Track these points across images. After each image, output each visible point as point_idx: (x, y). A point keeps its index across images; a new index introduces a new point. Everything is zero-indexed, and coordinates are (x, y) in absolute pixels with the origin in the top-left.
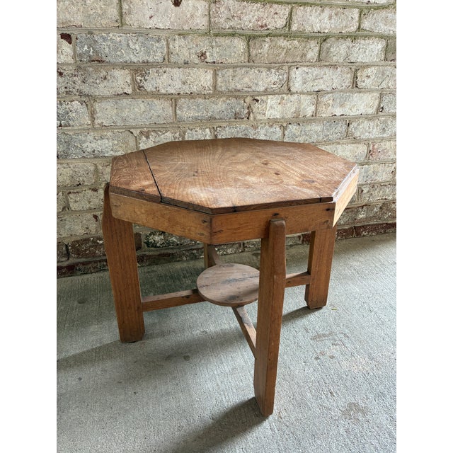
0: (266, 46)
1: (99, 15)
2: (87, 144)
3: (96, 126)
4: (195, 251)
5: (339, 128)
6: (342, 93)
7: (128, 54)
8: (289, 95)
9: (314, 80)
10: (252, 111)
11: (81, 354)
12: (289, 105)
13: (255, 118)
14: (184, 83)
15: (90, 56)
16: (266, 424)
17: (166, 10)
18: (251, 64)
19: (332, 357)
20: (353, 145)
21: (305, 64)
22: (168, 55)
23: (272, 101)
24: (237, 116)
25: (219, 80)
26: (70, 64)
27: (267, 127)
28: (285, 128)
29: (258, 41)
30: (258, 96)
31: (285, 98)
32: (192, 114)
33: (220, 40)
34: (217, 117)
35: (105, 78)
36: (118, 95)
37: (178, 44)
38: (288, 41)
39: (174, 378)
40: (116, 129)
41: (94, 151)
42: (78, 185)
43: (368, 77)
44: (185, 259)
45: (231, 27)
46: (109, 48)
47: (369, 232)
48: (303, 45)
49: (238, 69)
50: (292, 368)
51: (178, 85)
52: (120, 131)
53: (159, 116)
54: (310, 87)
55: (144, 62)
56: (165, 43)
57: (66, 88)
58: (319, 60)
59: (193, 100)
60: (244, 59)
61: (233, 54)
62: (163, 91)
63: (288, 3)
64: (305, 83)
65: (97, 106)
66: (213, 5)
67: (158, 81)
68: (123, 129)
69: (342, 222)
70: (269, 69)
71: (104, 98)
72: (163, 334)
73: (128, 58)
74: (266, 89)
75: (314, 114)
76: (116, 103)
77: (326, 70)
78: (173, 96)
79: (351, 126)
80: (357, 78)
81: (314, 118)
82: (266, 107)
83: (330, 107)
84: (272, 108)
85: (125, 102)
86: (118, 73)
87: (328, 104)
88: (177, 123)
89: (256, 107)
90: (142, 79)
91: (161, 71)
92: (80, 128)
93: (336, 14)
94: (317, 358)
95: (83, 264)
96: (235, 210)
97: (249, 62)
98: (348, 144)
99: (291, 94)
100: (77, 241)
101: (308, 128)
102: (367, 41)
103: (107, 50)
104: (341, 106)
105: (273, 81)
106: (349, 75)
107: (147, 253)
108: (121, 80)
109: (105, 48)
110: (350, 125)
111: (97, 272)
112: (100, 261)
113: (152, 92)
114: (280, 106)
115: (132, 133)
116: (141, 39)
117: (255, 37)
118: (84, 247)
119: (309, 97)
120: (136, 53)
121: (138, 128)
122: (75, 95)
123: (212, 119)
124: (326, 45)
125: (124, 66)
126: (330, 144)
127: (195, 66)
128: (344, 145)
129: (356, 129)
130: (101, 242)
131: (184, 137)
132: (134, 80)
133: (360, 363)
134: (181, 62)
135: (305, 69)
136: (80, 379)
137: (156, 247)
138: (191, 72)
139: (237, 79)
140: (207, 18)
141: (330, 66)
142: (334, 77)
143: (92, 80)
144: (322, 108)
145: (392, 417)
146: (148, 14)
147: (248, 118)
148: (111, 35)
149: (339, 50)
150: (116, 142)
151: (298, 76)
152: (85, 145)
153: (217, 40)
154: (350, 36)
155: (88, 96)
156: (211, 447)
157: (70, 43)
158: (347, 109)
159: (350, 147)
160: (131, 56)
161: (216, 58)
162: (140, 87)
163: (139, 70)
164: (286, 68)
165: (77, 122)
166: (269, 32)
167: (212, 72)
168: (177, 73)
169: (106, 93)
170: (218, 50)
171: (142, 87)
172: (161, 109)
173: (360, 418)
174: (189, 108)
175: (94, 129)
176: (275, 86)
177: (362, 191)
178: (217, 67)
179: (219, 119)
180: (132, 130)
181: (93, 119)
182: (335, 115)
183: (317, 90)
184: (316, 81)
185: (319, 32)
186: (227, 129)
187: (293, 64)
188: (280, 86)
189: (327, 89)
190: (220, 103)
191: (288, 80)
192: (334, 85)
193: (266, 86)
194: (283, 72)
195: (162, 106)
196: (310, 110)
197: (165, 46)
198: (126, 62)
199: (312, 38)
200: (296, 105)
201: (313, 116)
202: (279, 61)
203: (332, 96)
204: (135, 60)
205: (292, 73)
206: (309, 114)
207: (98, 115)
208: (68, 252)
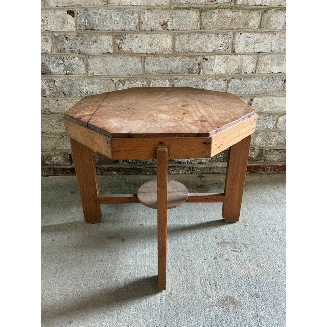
0: (215, 16)
2: (84, 87)
3: (89, 75)
4: (155, 169)
5: (276, 83)
6: (279, 55)
7: (111, 24)
8: (233, 56)
9: (255, 43)
10: (202, 67)
11: (59, 225)
12: (232, 63)
13: (204, 73)
14: (150, 45)
15: (86, 26)
16: (159, 296)
18: (203, 30)
19: (227, 260)
21: (247, 30)
22: (140, 24)
23: (218, 60)
24: (190, 71)
25: (177, 43)
26: (73, 32)
27: (214, 80)
28: (229, 82)
29: (208, 13)
30: (207, 55)
31: (230, 58)
32: (156, 68)
33: (179, 12)
34: (175, 71)
35: (96, 42)
36: (104, 53)
37: (146, 16)
38: (233, 12)
39: (110, 252)
40: (102, 77)
41: (87, 92)
44: (148, 173)
45: (187, 3)
46: (98, 20)
48: (247, 15)
49: (192, 35)
50: (193, 261)
51: (146, 46)
52: (105, 79)
53: (131, 69)
54: (250, 49)
55: (122, 30)
56: (137, 16)
57: (70, 48)
58: (260, 27)
59: (157, 58)
60: (196, 26)
61: (188, 23)
62: (135, 51)
64: (247, 46)
65: (90, 61)
67: (132, 44)
68: (107, 77)
69: (275, 160)
70: (217, 34)
71: (95, 55)
72: (114, 222)
73: (111, 27)
74: (214, 51)
75: (254, 71)
76: (103, 59)
77: (266, 35)
78: (142, 55)
81: (254, 74)
82: (213, 65)
83: (269, 66)
84: (218, 65)
85: (109, 58)
86: (104, 38)
87: (267, 63)
88: (145, 74)
89: (206, 64)
90: (121, 42)
91: (134, 36)
92: (79, 76)
94: (215, 258)
96: (130, 136)
97: (200, 29)
99: (235, 55)
101: (248, 82)
103: (97, 21)
104: (279, 65)
105: (219, 44)
107: (122, 166)
108: (106, 43)
109: (96, 20)
110: (286, 81)
113: (128, 51)
114: (225, 64)
115: (113, 81)
116: (120, 13)
117: (206, 10)
119: (251, 57)
120: (116, 24)
121: (117, 77)
122: (76, 53)
123: (171, 72)
124: (266, 16)
125: (108, 33)
126: (267, 96)
127: (159, 32)
128: (280, 98)
131: (149, 85)
132: (115, 43)
133: (249, 268)
134: (148, 29)
135: (248, 34)
136: (53, 240)
138: (156, 37)
139: (191, 42)
141: (270, 32)
142: (273, 41)
143: (87, 43)
144: (261, 67)
145: (257, 314)
147: (199, 73)
148: (100, 11)
149: (278, 19)
150: (102, 87)
151: (241, 42)
152: (82, 88)
153: (176, 12)
155: (84, 54)
156: (115, 301)
157: (73, 17)
158: (283, 68)
160: (113, 26)
161: (175, 26)
162: (119, 48)
163: (119, 35)
164: (231, 33)
165: (77, 72)
166: (217, 5)
167: (171, 37)
168: (146, 38)
169: (96, 52)
170: (176, 20)
171: (121, 48)
172: (134, 64)
173: (231, 309)
174: (154, 64)
175: (88, 77)
176: (221, 48)
178: (175, 33)
179: (176, 73)
180: (113, 79)
181: (87, 70)
182: (273, 72)
183: (258, 51)
184: (257, 44)
185: (260, 5)
186: (182, 80)
187: (237, 30)
188: (225, 48)
189: (266, 51)
190: (177, 61)
191: (233, 43)
192: (273, 47)
193: (214, 48)
194: (229, 37)
195: (134, 62)
196: (250, 68)
197: (137, 18)
198: (110, 30)
199: (254, 10)
200: (239, 63)
201: (253, 72)
202: (225, 28)
203: (271, 57)
204: (116, 28)
205: (236, 37)
206: (250, 71)
207: (91, 67)
208: (71, 159)
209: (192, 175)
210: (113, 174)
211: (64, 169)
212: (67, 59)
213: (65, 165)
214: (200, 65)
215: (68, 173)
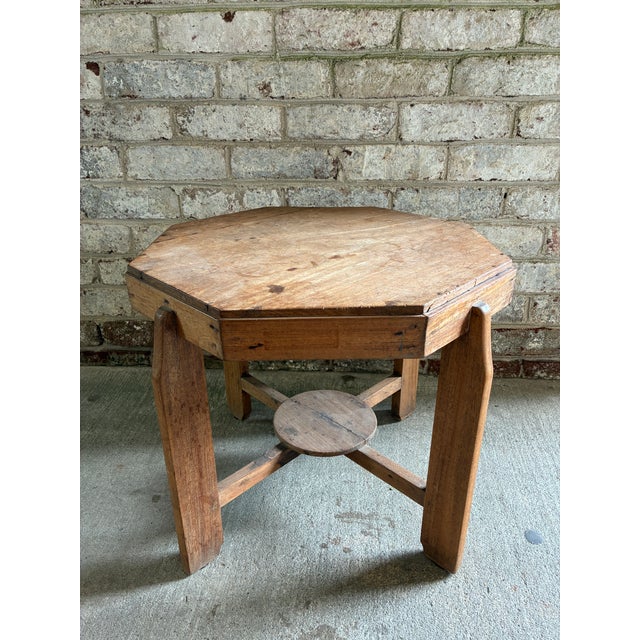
0: (361, 73)
1: (130, 39)
2: (119, 201)
3: (129, 179)
5: (487, 200)
6: (492, 146)
7: (166, 87)
8: (400, 147)
9: (442, 122)
10: (342, 167)
12: (399, 161)
13: (345, 178)
14: (241, 126)
15: (120, 90)
17: (214, 28)
18: (338, 99)
19: (347, 551)
20: (516, 229)
21: (425, 99)
22: (218, 87)
23: (370, 153)
24: (318, 174)
25: (290, 122)
26: (98, 101)
27: (365, 192)
28: (394, 196)
29: (347, 66)
30: (350, 145)
31: (393, 150)
32: (253, 168)
33: (291, 66)
34: (289, 174)
35: (139, 119)
36: (155, 140)
37: (231, 72)
38: (395, 64)
40: (154, 184)
41: (127, 211)
42: (110, 252)
43: (540, 119)
45: (306, 47)
46: (143, 80)
47: (548, 373)
48: (421, 69)
49: (318, 107)
51: (232, 128)
52: (159, 187)
53: (207, 170)
54: (433, 134)
55: (186, 98)
56: (214, 72)
57: (94, 130)
58: (450, 92)
59: (253, 150)
60: (326, 91)
62: (212, 136)
63: (395, 8)
64: (426, 128)
65: (130, 153)
66: (279, 17)
67: (206, 122)
68: (162, 184)
69: (499, 351)
70: (366, 107)
71: (138, 144)
73: (165, 93)
74: (362, 136)
75: (443, 177)
76: (153, 150)
77: (463, 108)
78: (226, 144)
79: (511, 198)
80: (519, 121)
81: (443, 182)
82: (362, 163)
83: (471, 167)
84: (372, 164)
85: (164, 149)
86: (153, 112)
87: (467, 161)
88: (232, 179)
89: (347, 161)
90: (185, 119)
91: (209, 109)
92: (110, 180)
93: (478, 21)
94: (324, 546)
95: (119, 352)
97: (334, 96)
98: (506, 226)
99: (403, 145)
100: (110, 323)
101: (432, 197)
102: (537, 62)
103: (140, 81)
104: (491, 165)
105: (372, 125)
106: (504, 117)
108: (158, 121)
109: (138, 80)
110: (508, 197)
111: (134, 365)
112: (138, 353)
113: (199, 137)
114: (384, 162)
115: (174, 190)
116: (181, 67)
117: (342, 61)
118: (118, 332)
119: (434, 150)
120: (175, 85)
121: (181, 184)
122: (105, 139)
123: (280, 177)
124: (461, 71)
125: (162, 102)
126: (472, 224)
127: (256, 102)
128: (499, 228)
129: (519, 202)
130: (138, 328)
131: (242, 200)
132: (174, 122)
134: (236, 96)
135: (426, 106)
138: (250, 111)
139: (316, 121)
140: (270, 36)
141: (469, 102)
142: (477, 120)
143: (122, 121)
144: (456, 167)
146: (191, 33)
147: (336, 178)
148: (145, 63)
149: (486, 77)
150: (154, 201)
151: (414, 121)
152: (116, 203)
154: (505, 55)
155: (120, 141)
157: (97, 74)
158: (501, 171)
159: (510, 231)
160: (171, 90)
161: (285, 90)
162: (183, 130)
163: (181, 107)
164: (393, 104)
165: (106, 173)
166: (364, 52)
167: (279, 111)
168: (230, 111)
169: (140, 137)
170: (287, 81)
171: (186, 130)
172: (211, 161)
174: (248, 160)
175: (128, 183)
176: (376, 132)
177: (536, 304)
178: (286, 104)
179: (291, 177)
180: (173, 187)
181: (125, 169)
182: (480, 179)
183: (447, 139)
184: (446, 125)
185: (448, 50)
186: (303, 192)
187: (404, 99)
188: (384, 132)
189: (464, 138)
190: (292, 155)
191: (398, 123)
192: (478, 131)
193: (361, 132)
194: (389, 111)
195: (211, 156)
196: (435, 170)
197: (214, 76)
198: (164, 98)
199: (437, 59)
200: (412, 161)
201: (440, 178)
202: (382, 94)
203: (474, 149)
204: (175, 94)
205: (404, 113)
206: (434, 175)
207: (132, 165)
208: (100, 335)
209: (332, 374)
211: (87, 354)
212: (88, 150)
213: (89, 346)
214: (336, 162)
215: (96, 361)
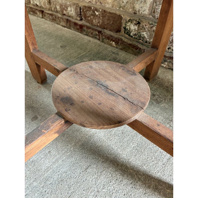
100: (85, 7)
111: (92, 37)
118: (88, 14)
130: (97, 13)
137: (129, 35)
208: (81, 14)
210: (111, 45)
211: (76, 24)
213: (76, 19)
215: (78, 29)
